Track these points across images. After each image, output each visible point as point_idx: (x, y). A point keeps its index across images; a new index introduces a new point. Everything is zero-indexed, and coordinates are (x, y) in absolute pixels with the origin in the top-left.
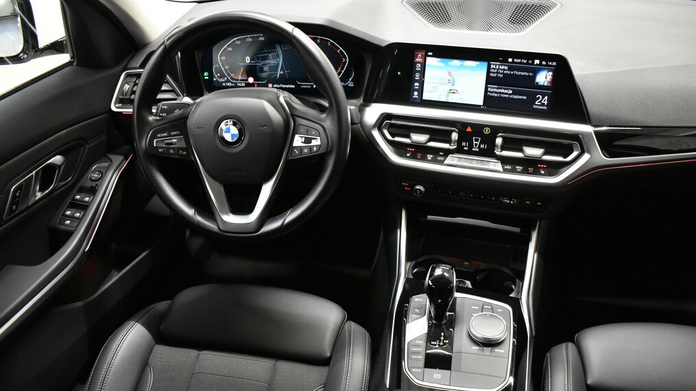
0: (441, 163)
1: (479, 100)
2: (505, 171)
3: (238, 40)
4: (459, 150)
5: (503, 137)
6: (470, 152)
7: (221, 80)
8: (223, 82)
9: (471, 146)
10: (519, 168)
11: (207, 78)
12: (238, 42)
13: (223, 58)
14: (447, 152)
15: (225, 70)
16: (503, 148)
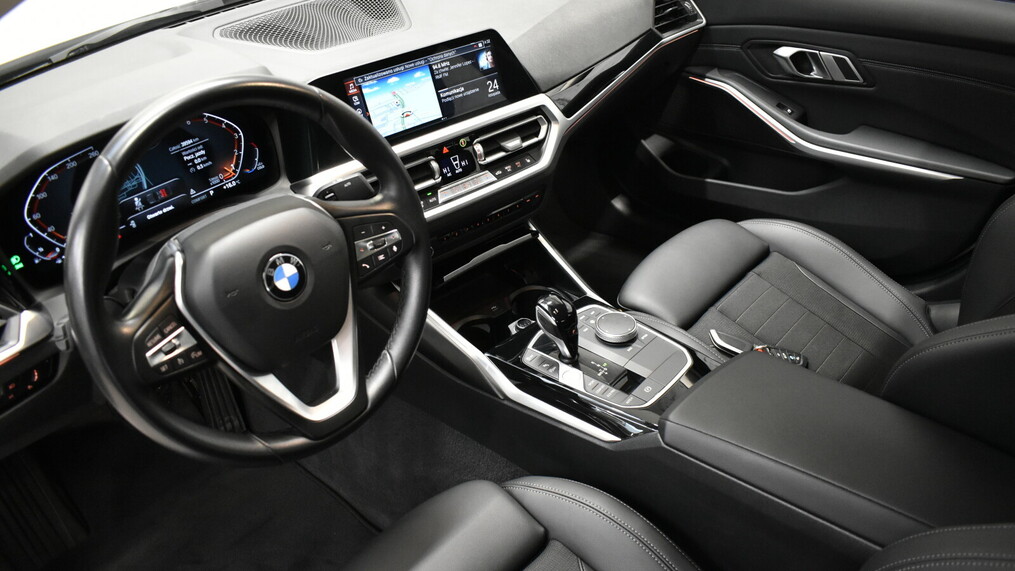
0: (436, 204)
1: (436, 113)
2: (500, 178)
3: (50, 173)
4: (446, 181)
5: (480, 142)
6: (456, 177)
7: (49, 257)
8: (55, 259)
9: (453, 170)
10: (508, 168)
11: (21, 265)
12: (53, 178)
13: (36, 216)
14: (434, 189)
15: (50, 235)
16: (487, 154)
